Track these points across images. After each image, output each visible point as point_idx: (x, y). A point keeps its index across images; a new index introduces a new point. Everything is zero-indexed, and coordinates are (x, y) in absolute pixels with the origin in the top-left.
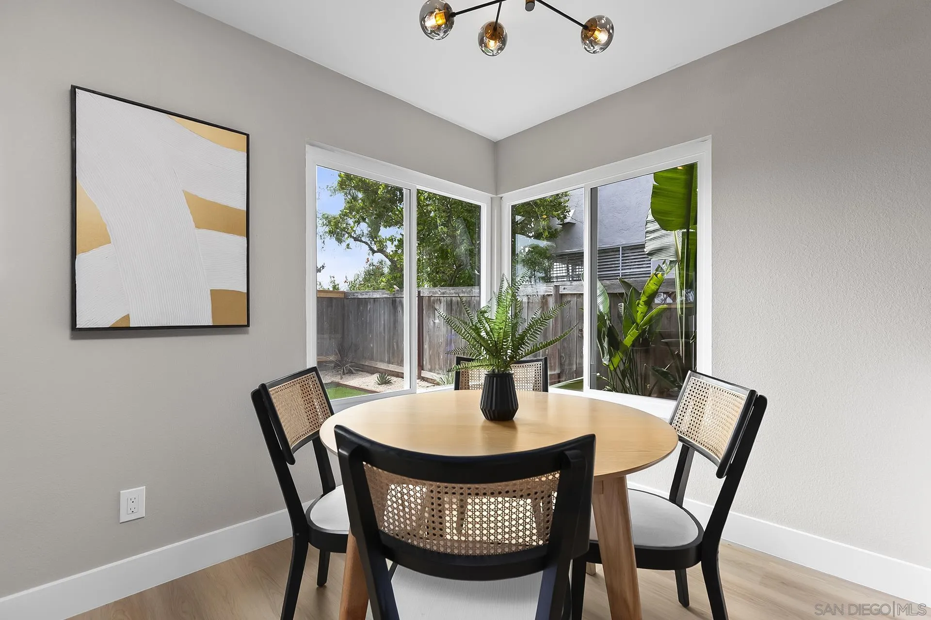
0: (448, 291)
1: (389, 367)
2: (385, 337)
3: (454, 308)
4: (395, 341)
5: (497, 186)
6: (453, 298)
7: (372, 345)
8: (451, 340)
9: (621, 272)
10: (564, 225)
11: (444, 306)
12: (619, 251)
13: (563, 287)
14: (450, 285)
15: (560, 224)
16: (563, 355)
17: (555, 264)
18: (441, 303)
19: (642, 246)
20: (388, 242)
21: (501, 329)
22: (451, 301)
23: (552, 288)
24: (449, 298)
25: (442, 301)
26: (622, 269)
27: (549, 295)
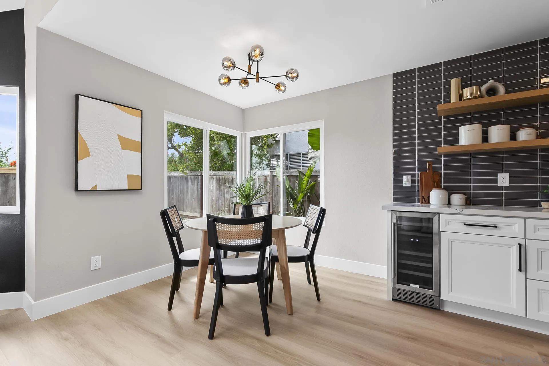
0: (217, 173)
1: (183, 213)
2: (181, 197)
3: (221, 182)
4: (187, 199)
5: (244, 129)
6: (220, 177)
7: (173, 202)
8: (219, 198)
9: (302, 165)
10: (276, 141)
11: (215, 181)
12: (301, 155)
13: (274, 172)
14: (218, 170)
15: (274, 141)
16: (274, 204)
17: (272, 160)
18: (213, 179)
19: (307, 154)
20: (184, 146)
21: (248, 190)
22: (219, 178)
23: (269, 172)
24: (218, 177)
25: (214, 178)
26: (302, 164)
27: (268, 176)
